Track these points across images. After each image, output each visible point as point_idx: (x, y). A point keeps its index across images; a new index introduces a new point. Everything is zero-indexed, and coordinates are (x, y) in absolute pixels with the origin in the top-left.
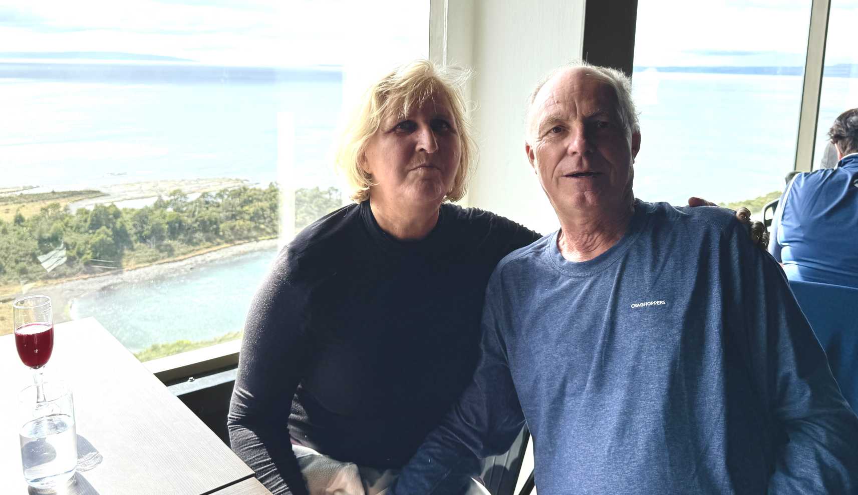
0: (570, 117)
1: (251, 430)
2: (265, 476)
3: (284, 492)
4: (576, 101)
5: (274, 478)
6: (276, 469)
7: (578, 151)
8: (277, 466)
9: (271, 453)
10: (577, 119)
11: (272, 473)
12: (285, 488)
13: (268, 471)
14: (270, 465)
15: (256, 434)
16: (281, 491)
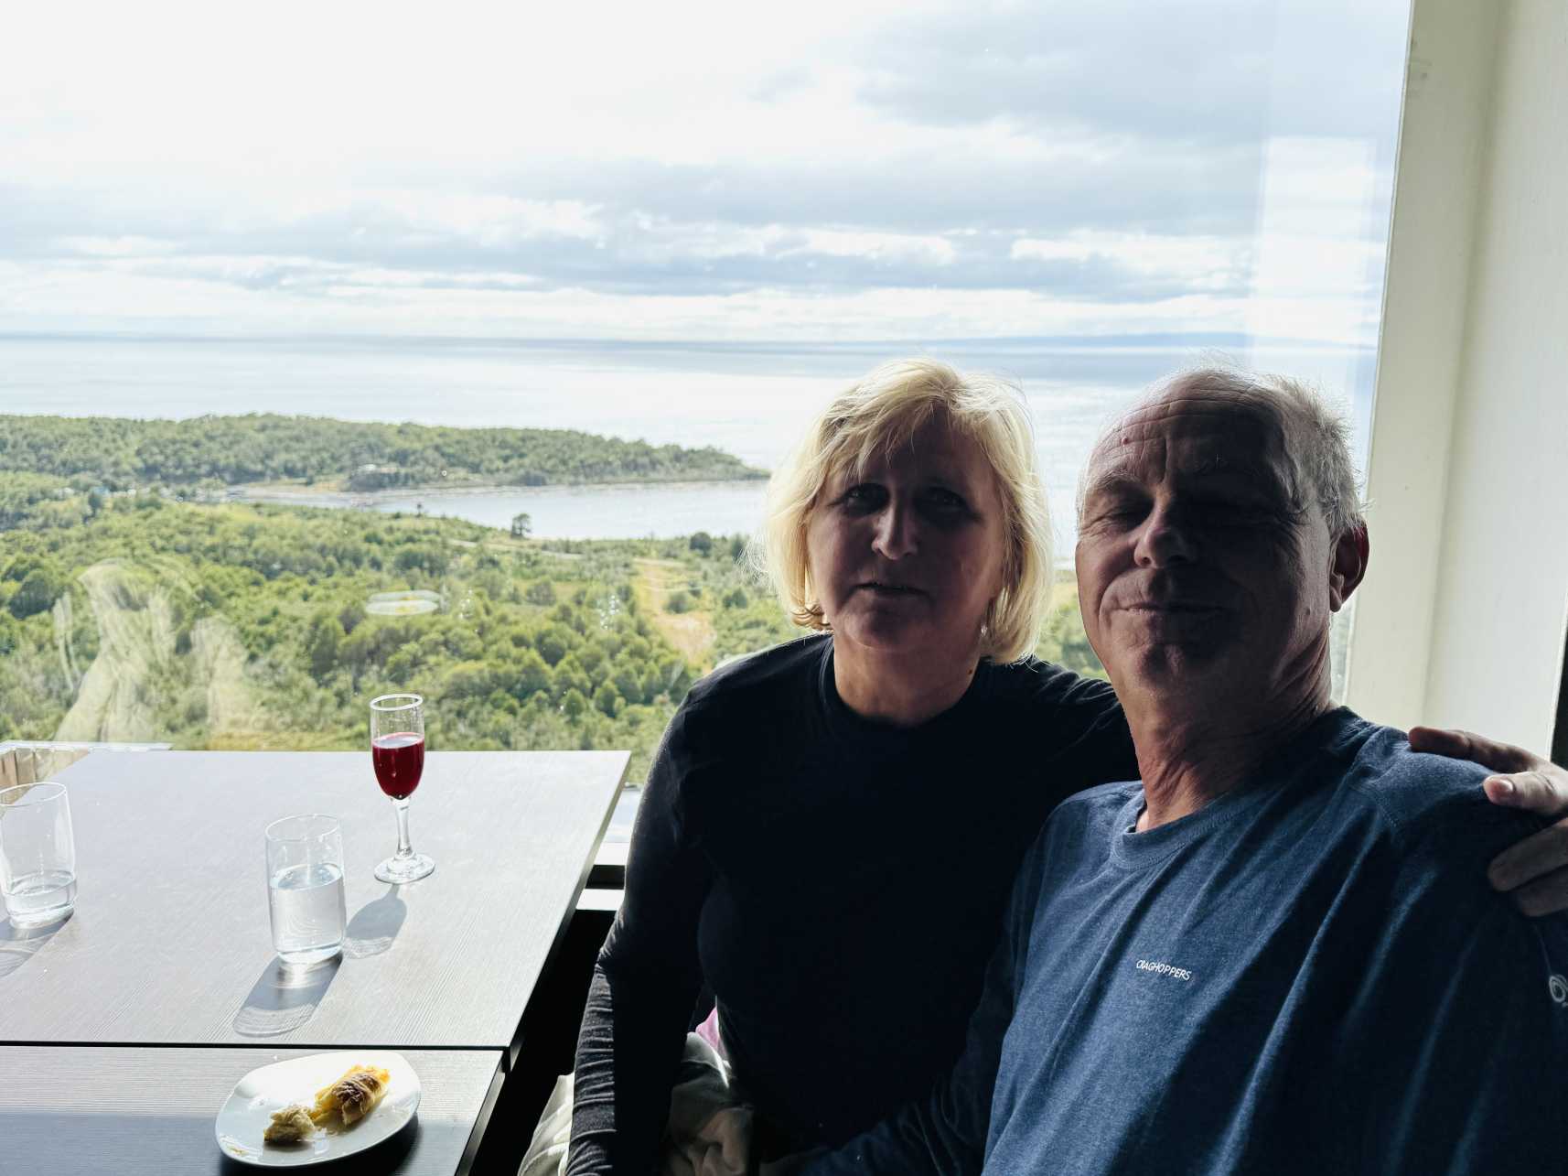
0: (1149, 475)
1: (609, 983)
2: (593, 1066)
3: (605, 1103)
4: (1168, 437)
5: (604, 1074)
6: (611, 1060)
7: (1149, 556)
8: (615, 1055)
9: (617, 1033)
10: (1164, 481)
11: (604, 1064)
12: (610, 1097)
13: (601, 1059)
14: (608, 1050)
15: (611, 991)
16: (602, 1100)
